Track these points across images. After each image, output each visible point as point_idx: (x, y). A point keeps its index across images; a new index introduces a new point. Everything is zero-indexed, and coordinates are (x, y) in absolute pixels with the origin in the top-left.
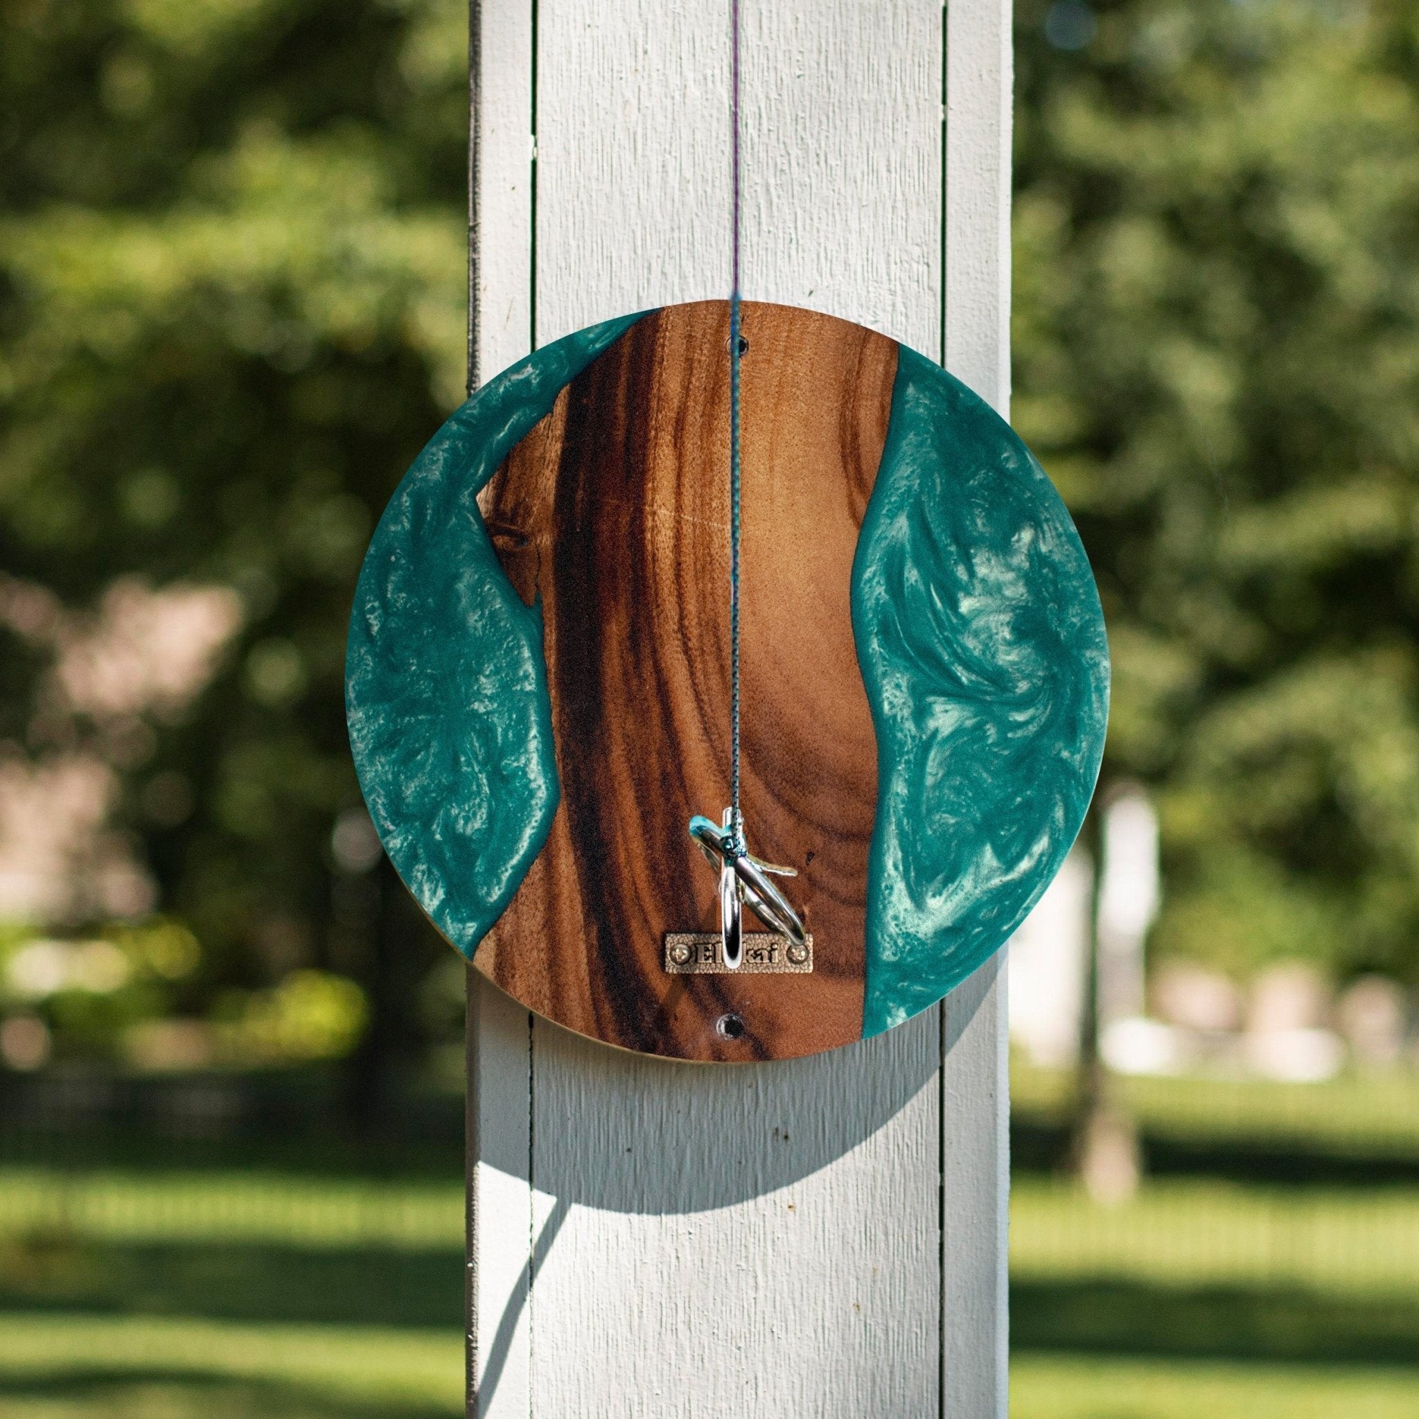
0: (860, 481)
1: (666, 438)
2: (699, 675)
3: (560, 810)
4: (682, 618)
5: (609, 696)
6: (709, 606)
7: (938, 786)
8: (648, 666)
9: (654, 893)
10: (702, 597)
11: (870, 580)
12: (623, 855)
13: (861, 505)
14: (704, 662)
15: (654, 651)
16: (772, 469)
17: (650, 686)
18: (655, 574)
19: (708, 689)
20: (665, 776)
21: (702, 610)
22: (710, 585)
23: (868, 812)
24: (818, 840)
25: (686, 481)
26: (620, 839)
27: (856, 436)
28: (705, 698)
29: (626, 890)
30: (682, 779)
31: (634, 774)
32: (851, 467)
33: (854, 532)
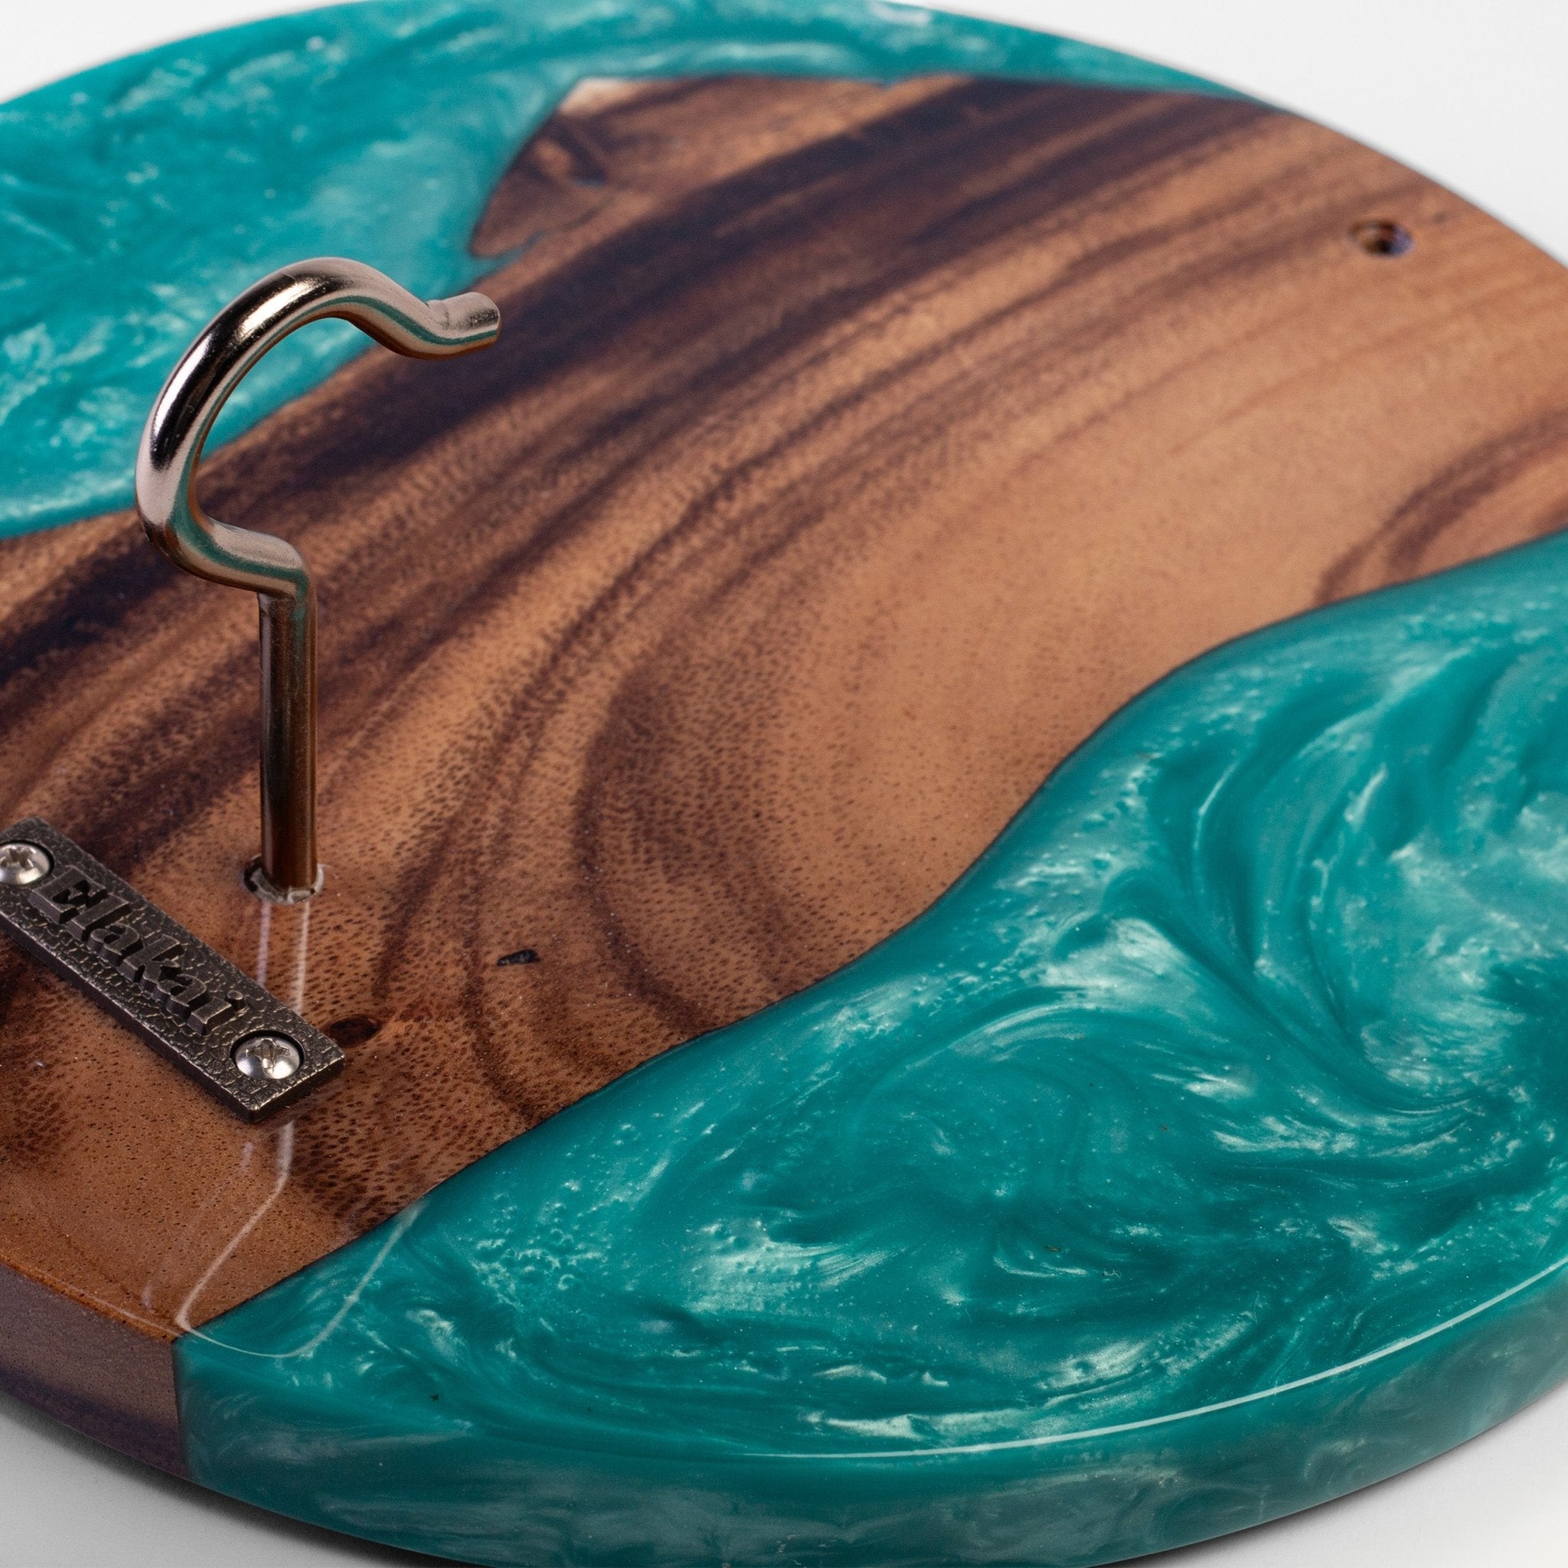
0: (1411, 546)
1: (1070, 247)
2: (678, 553)
3: (107, 521)
4: (761, 460)
5: (449, 452)
6: (840, 483)
7: (980, 1068)
8: (593, 471)
9: (107, 759)
10: (844, 465)
11: (1245, 684)
12: (130, 663)
13: (1369, 576)
14: (714, 545)
15: (631, 464)
16: (1234, 414)
17: (548, 500)
18: (791, 378)
19: (666, 582)
20: (394, 625)
21: (815, 480)
22: (880, 462)
23: (754, 988)
24: (580, 949)
25: (1030, 319)
26: (161, 638)
27: (1485, 487)
28: (643, 588)
29: (57, 716)
30: (415, 656)
31: (334, 579)
32: (1412, 520)
33: (1302, 597)
